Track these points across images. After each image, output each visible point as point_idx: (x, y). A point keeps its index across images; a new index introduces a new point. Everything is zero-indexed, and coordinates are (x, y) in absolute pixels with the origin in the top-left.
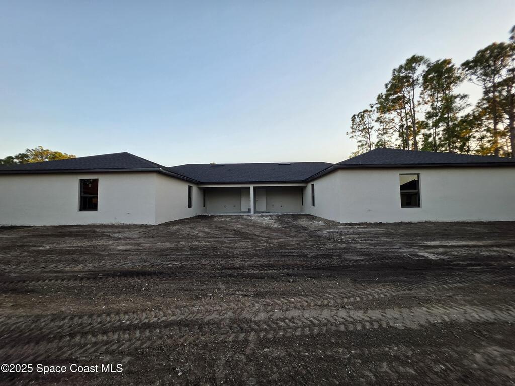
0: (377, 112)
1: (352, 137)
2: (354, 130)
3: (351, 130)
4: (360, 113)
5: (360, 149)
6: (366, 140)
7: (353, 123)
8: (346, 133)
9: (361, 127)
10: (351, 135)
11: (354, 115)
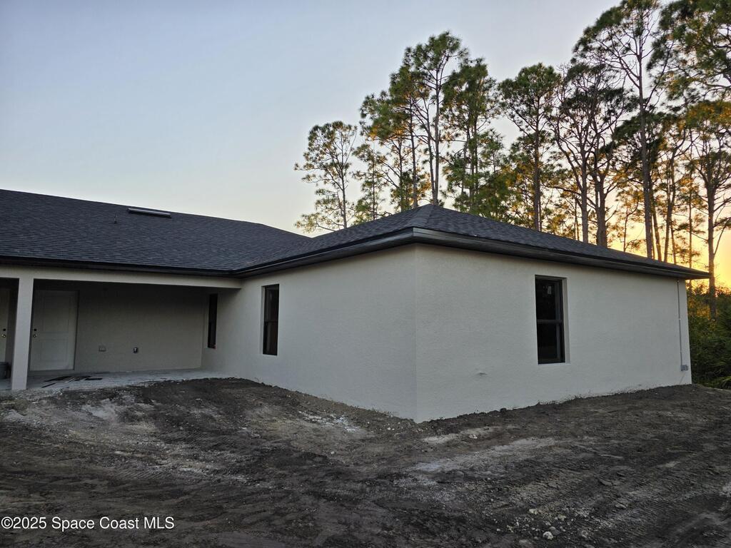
0: (362, 134)
1: (308, 177)
2: (310, 162)
3: (305, 162)
4: (327, 125)
5: (321, 208)
6: (335, 191)
7: (310, 145)
8: (294, 166)
9: (327, 159)
10: (305, 173)
11: (316, 128)
